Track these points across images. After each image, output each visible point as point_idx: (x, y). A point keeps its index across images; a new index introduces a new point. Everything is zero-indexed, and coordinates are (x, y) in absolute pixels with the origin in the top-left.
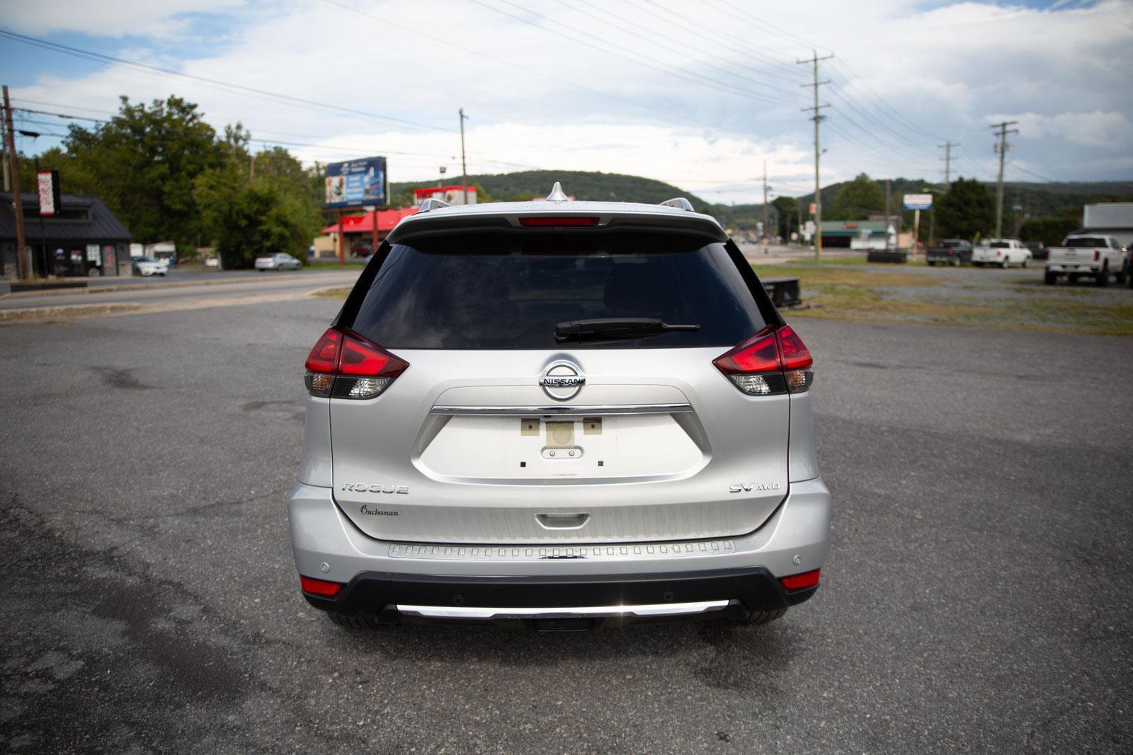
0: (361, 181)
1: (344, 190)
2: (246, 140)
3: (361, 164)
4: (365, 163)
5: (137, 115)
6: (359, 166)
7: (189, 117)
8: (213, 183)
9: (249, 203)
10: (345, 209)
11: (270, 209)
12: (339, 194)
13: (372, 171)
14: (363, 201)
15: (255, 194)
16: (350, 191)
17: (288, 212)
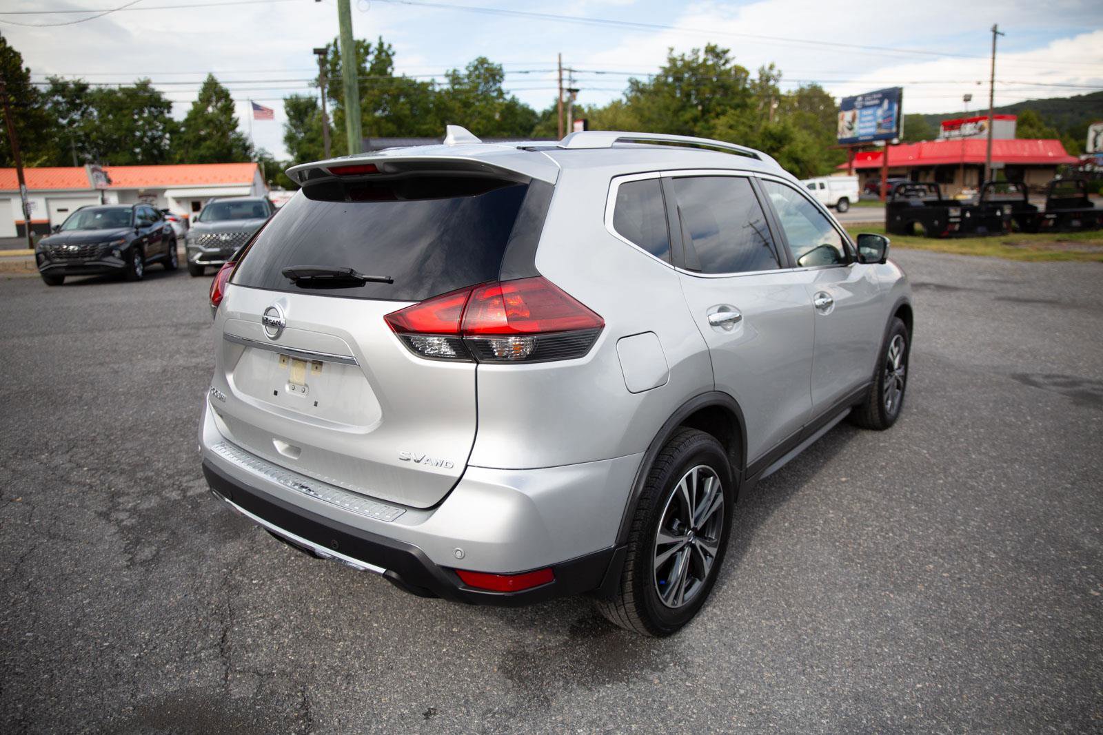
0: (874, 115)
1: (856, 125)
2: (776, 80)
3: (875, 96)
4: (880, 96)
5: (679, 64)
6: (873, 99)
7: (722, 62)
8: (732, 122)
9: (763, 140)
10: (856, 145)
11: (783, 146)
12: (851, 129)
13: (886, 104)
14: (874, 135)
15: (770, 133)
16: (862, 125)
17: (799, 149)
